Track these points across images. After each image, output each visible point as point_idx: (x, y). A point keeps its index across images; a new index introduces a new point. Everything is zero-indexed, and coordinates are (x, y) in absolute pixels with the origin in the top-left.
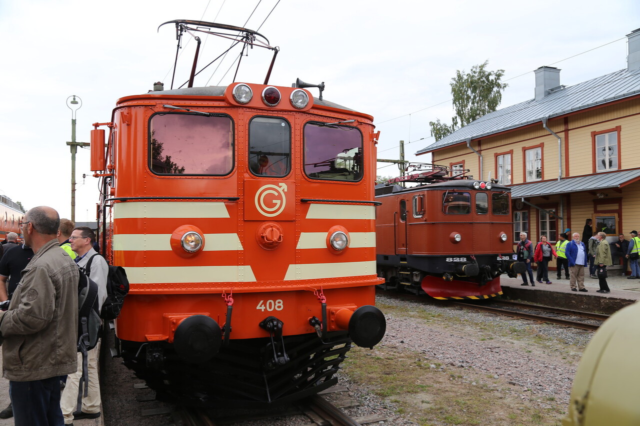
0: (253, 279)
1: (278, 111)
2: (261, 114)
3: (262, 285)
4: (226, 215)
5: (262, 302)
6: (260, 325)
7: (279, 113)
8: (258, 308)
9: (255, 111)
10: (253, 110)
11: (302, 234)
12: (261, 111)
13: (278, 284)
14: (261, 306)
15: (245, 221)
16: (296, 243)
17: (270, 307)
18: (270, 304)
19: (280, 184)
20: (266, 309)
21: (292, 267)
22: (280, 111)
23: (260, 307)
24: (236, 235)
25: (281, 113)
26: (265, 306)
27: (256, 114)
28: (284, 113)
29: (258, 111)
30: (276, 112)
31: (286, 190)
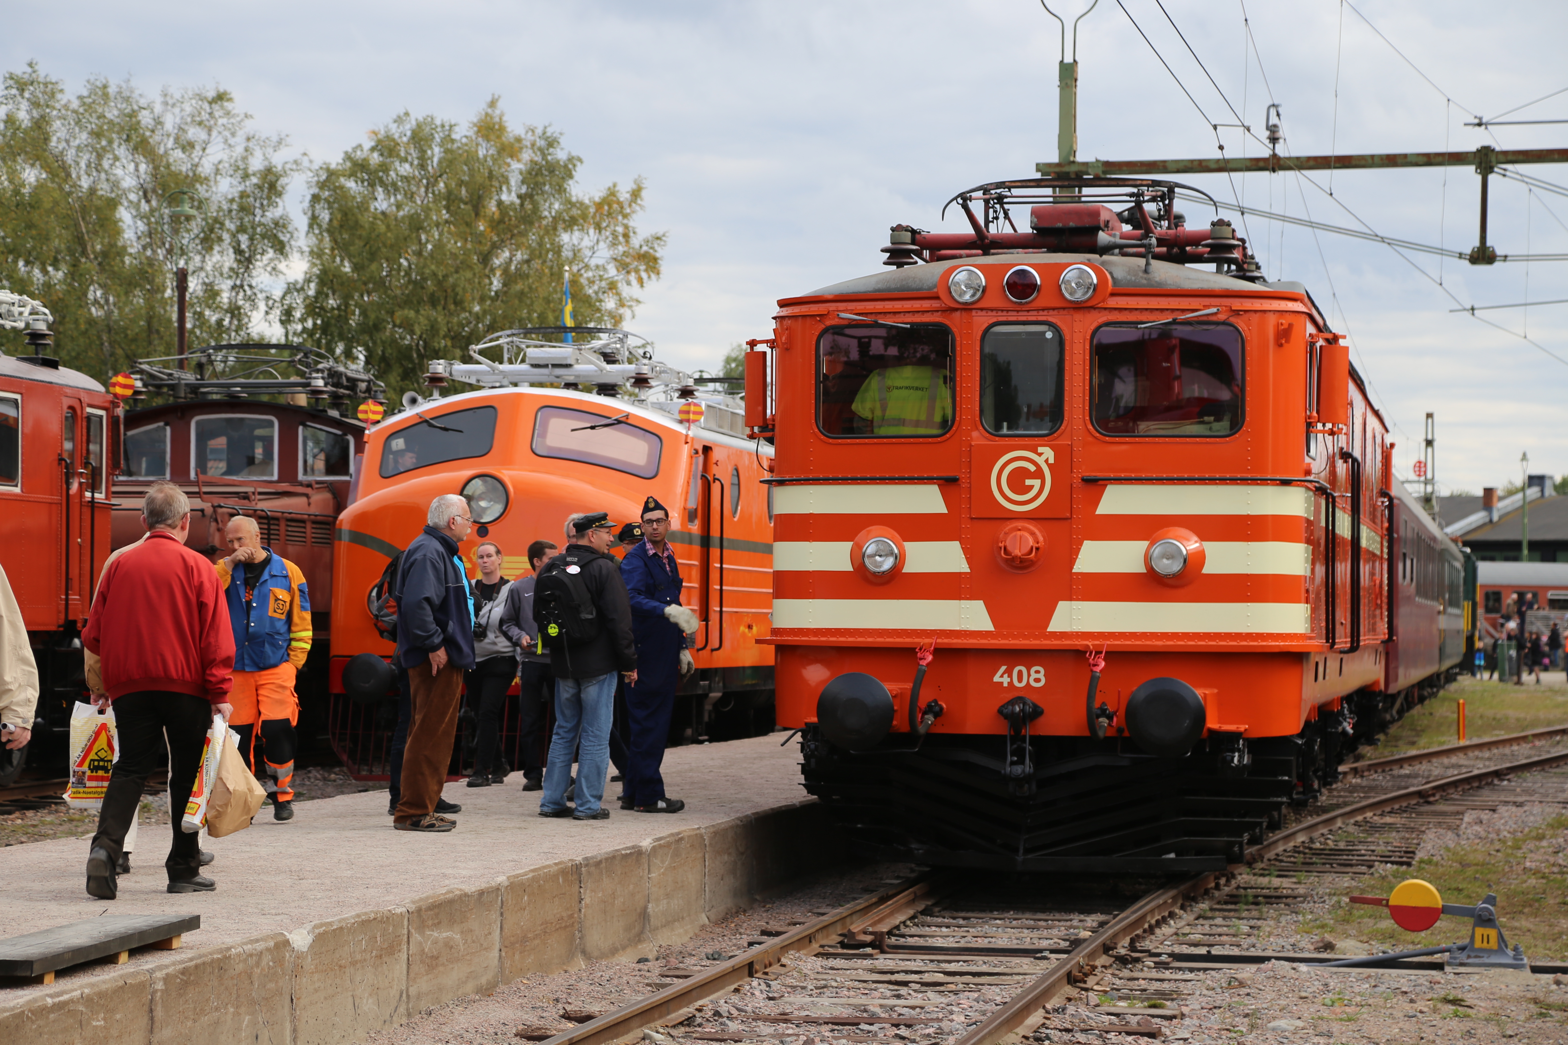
0: (987, 625)
1: (1038, 310)
2: (1004, 319)
3: (1005, 637)
4: (940, 507)
5: (1003, 668)
6: (1000, 712)
7: (1041, 313)
8: (997, 679)
9: (994, 313)
10: (990, 313)
11: (1087, 543)
12: (1005, 313)
13: (1036, 637)
14: (1002, 676)
15: (972, 519)
16: (1072, 562)
17: (1020, 680)
18: (1020, 673)
19: (1040, 450)
20: (1011, 683)
21: (1063, 606)
22: (1043, 310)
23: (1000, 677)
24: (958, 543)
25: (1045, 313)
26: (1010, 676)
27: (994, 320)
28: (1051, 312)
29: (1000, 313)
30: (1035, 313)
31: (1051, 461)
